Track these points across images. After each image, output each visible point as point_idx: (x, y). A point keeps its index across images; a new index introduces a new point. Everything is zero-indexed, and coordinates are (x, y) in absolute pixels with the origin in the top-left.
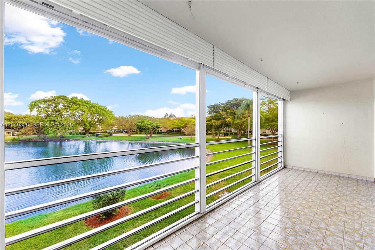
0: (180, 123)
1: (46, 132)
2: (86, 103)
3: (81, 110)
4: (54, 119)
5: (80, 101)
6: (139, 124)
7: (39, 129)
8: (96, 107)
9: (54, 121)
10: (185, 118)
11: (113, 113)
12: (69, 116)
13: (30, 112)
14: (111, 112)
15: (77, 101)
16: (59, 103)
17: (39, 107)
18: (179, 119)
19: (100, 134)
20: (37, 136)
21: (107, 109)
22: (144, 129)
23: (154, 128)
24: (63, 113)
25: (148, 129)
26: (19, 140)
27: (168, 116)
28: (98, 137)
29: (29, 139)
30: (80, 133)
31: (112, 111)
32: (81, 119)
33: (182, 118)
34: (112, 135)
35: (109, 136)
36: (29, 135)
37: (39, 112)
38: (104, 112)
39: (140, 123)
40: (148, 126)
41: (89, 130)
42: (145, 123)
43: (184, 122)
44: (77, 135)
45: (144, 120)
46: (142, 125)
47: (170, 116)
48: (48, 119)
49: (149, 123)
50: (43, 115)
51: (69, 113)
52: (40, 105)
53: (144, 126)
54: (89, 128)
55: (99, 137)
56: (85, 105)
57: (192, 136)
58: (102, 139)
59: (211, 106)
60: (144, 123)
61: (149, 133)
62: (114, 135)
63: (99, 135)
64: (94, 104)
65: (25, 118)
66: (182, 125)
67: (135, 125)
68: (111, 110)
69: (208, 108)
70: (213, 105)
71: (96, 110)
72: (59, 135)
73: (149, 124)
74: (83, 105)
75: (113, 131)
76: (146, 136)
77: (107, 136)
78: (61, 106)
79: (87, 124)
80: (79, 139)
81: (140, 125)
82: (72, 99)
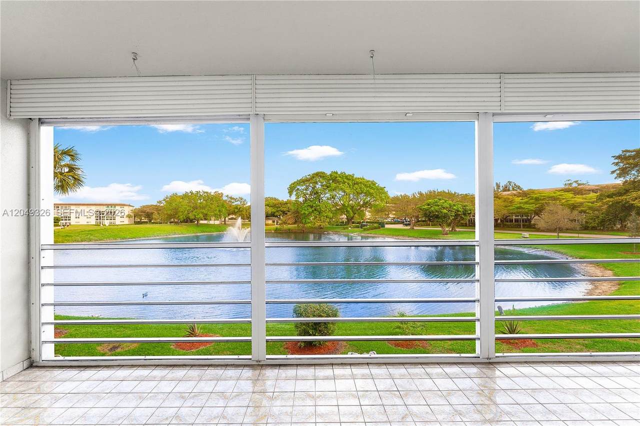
0: (526, 203)
1: (304, 221)
2: (347, 179)
3: (342, 189)
4: (311, 204)
5: (340, 177)
6: (426, 207)
7: (298, 217)
8: (361, 183)
9: (312, 207)
10: (539, 192)
11: (386, 190)
12: (328, 199)
13: (290, 196)
14: (382, 189)
15: (337, 178)
16: (316, 183)
17: (298, 189)
18: (525, 194)
19: (366, 225)
20: (296, 225)
21: (377, 185)
22: (437, 217)
23: (457, 215)
24: (322, 196)
25: (445, 216)
26: (280, 229)
27: (501, 188)
28: (362, 229)
29: (289, 230)
30: (343, 222)
31: (385, 188)
32: (342, 203)
33: (533, 191)
34: (384, 227)
35: (379, 228)
36: (289, 224)
37: (298, 196)
38: (372, 191)
39: (429, 205)
40: (445, 211)
41: (352, 218)
42: (438, 206)
43: (537, 199)
44: (337, 225)
45: (436, 200)
46: (433, 209)
47: (506, 189)
48: (305, 205)
49: (446, 205)
50: (301, 200)
51: (328, 195)
52: (298, 187)
53: (437, 211)
54: (352, 215)
55: (365, 230)
56: (346, 181)
57: (560, 234)
58: (368, 232)
59: (628, 154)
60: (436, 206)
61: (449, 225)
62: (387, 226)
63: (364, 225)
64: (358, 179)
65: (286, 204)
66: (532, 207)
67: (421, 209)
68: (382, 186)
69: (616, 161)
70: (634, 151)
71: (361, 188)
72: (317, 224)
73: (447, 208)
74: (344, 183)
75: (390, 220)
76: (441, 229)
77: (375, 228)
78: (318, 186)
79: (349, 209)
80: (339, 231)
81: (428, 210)
82: (331, 175)
